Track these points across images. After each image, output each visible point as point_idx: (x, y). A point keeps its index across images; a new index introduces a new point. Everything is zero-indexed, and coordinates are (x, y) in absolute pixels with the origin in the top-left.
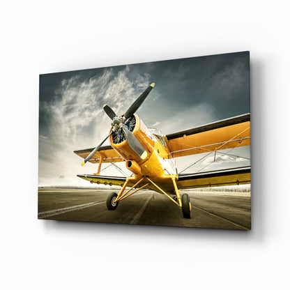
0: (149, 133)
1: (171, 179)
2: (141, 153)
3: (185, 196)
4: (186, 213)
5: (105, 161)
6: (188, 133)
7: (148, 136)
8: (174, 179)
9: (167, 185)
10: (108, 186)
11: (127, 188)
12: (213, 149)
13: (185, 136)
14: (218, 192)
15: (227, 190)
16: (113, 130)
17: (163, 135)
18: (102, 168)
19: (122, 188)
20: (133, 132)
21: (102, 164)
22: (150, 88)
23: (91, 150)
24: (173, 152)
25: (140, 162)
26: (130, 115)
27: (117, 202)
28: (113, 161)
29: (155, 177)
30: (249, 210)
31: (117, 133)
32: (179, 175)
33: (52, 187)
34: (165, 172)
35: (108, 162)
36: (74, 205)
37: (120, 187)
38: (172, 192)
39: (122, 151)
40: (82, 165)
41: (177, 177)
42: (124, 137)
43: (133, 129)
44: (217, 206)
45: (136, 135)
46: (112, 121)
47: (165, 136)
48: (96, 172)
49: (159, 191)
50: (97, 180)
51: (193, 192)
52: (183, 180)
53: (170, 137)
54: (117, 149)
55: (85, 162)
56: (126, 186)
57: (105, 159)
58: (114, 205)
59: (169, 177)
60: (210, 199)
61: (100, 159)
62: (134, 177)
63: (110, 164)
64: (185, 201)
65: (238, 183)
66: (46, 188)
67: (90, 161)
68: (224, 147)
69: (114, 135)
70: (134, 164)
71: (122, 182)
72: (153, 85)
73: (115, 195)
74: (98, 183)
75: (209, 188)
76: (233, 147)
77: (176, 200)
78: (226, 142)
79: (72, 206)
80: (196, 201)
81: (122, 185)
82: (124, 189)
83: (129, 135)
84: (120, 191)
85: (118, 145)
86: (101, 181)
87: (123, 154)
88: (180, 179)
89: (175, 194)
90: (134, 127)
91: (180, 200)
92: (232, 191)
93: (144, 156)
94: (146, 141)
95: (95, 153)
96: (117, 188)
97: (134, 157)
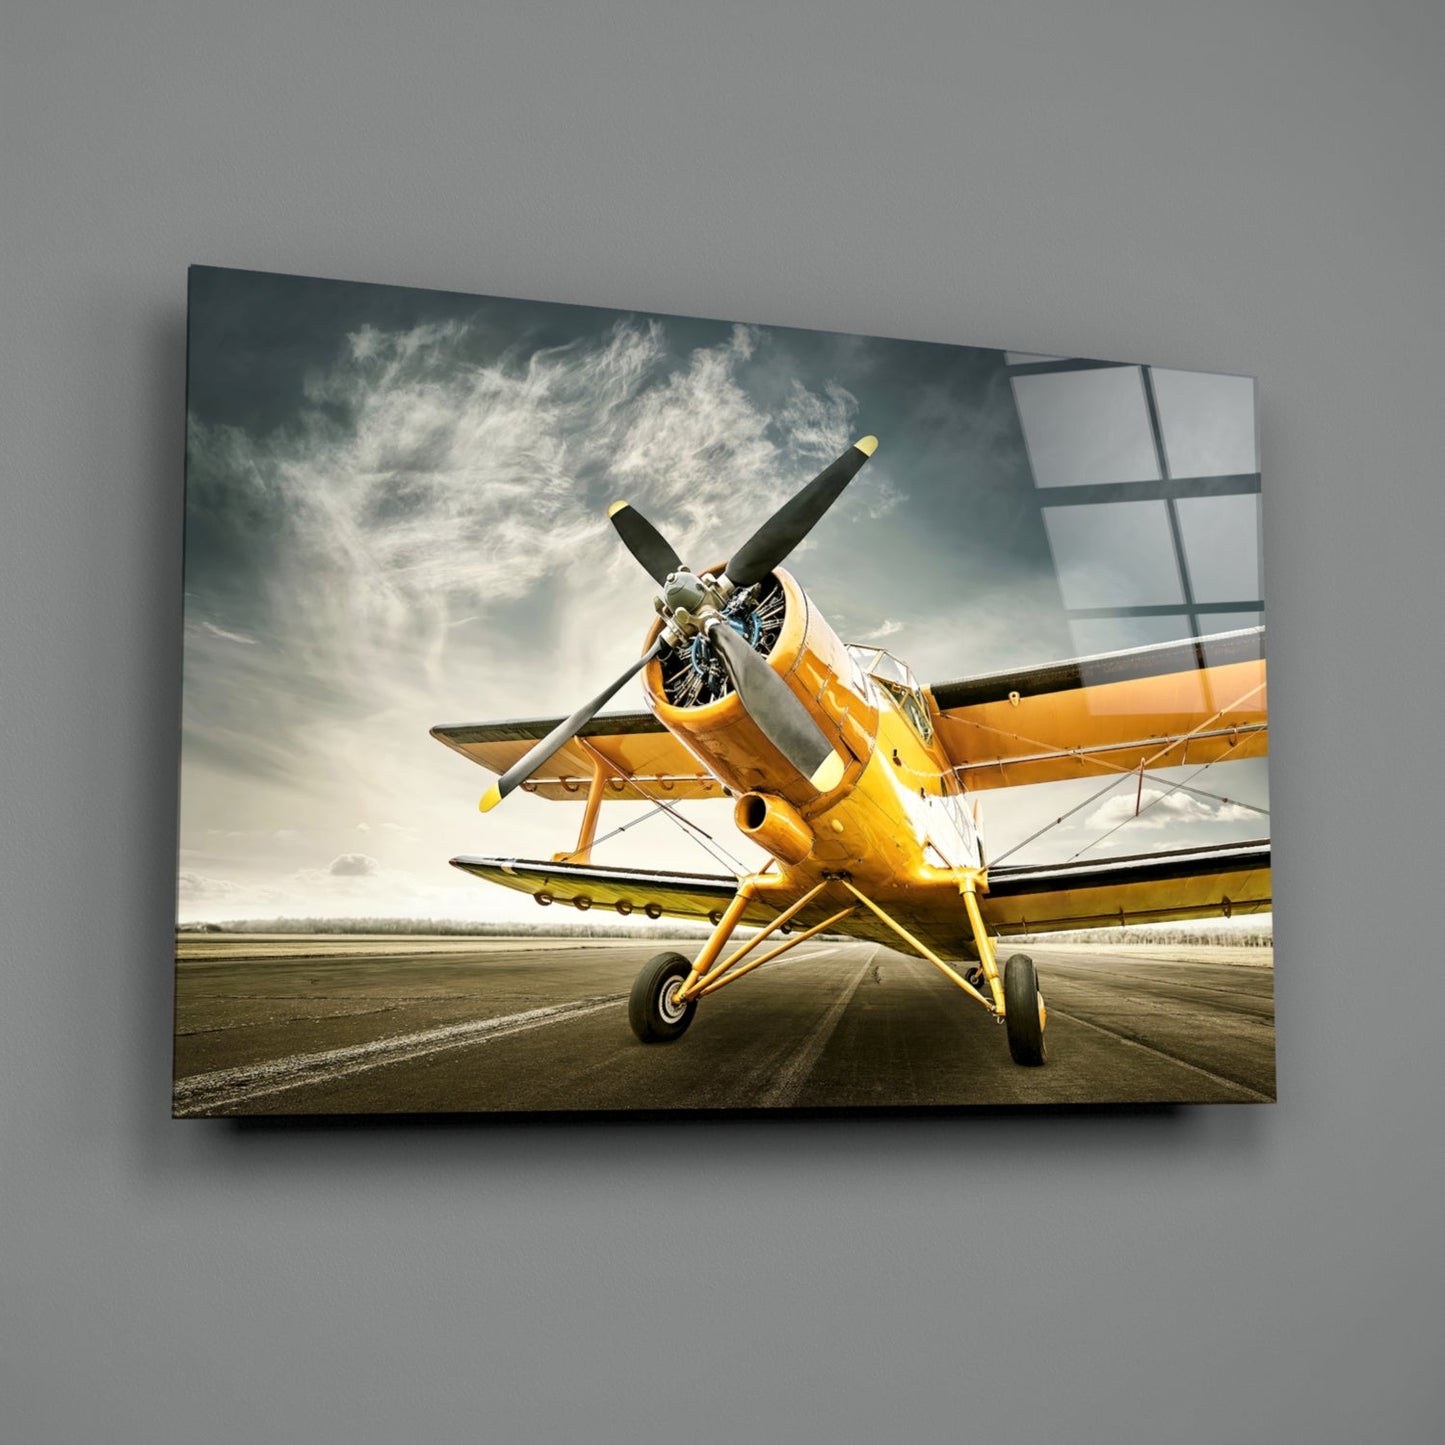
0: (852, 668)
1: (954, 888)
2: (815, 761)
3: (1019, 966)
4: (1024, 1040)
5: (619, 791)
6: (1030, 685)
7: (845, 681)
8: (967, 889)
9: (935, 916)
10: (638, 921)
11: (741, 929)
12: (1129, 762)
13: (1014, 696)
14: (1153, 948)
15: (1188, 940)
16: (666, 634)
17: (920, 684)
18: (601, 829)
19: (715, 931)
20: (772, 658)
21: (605, 804)
22: (855, 459)
23: (539, 729)
24: (966, 765)
25: (805, 803)
26: (757, 572)
27: (691, 1003)
28: (665, 790)
29: (883, 876)
30: (1267, 1017)
31: (690, 652)
32: (994, 871)
33: (282, 927)
34: (930, 856)
35: (639, 796)
36: (432, 1025)
37: (705, 925)
38: (961, 946)
39: (712, 746)
40: (485, 808)
41: (985, 881)
42: (723, 674)
43: (771, 642)
44: (1148, 1005)
45: (789, 673)
46: (662, 593)
47: (926, 687)
48: (569, 844)
49: (899, 944)
50: (575, 890)
51: (1051, 948)
52: (1015, 894)
53: (950, 697)
54: (690, 736)
55: (505, 790)
56: (739, 918)
57: (620, 780)
58: (671, 1016)
59: (945, 877)
60: (1122, 978)
61: (594, 780)
62: (777, 877)
63: (648, 805)
64: (1021, 990)
65: (1227, 907)
66: (239, 928)
67: (534, 789)
68: (1173, 759)
69: (668, 662)
70: (777, 812)
71: (714, 902)
72: (867, 445)
73: (680, 966)
74: (581, 902)
75: (1116, 929)
76: (1207, 760)
77: (981, 984)
78: (1181, 738)
79: (418, 1028)
80: (1067, 987)
81: (714, 917)
82: (727, 935)
83: (752, 667)
84: (707, 947)
85: (691, 713)
86: (597, 892)
87: (721, 763)
88: (998, 890)
89: (974, 955)
90: (777, 631)
91: (996, 986)
92: (1205, 940)
93: (828, 775)
94: (837, 708)
95: (564, 743)
96: (689, 932)
97: (775, 777)
